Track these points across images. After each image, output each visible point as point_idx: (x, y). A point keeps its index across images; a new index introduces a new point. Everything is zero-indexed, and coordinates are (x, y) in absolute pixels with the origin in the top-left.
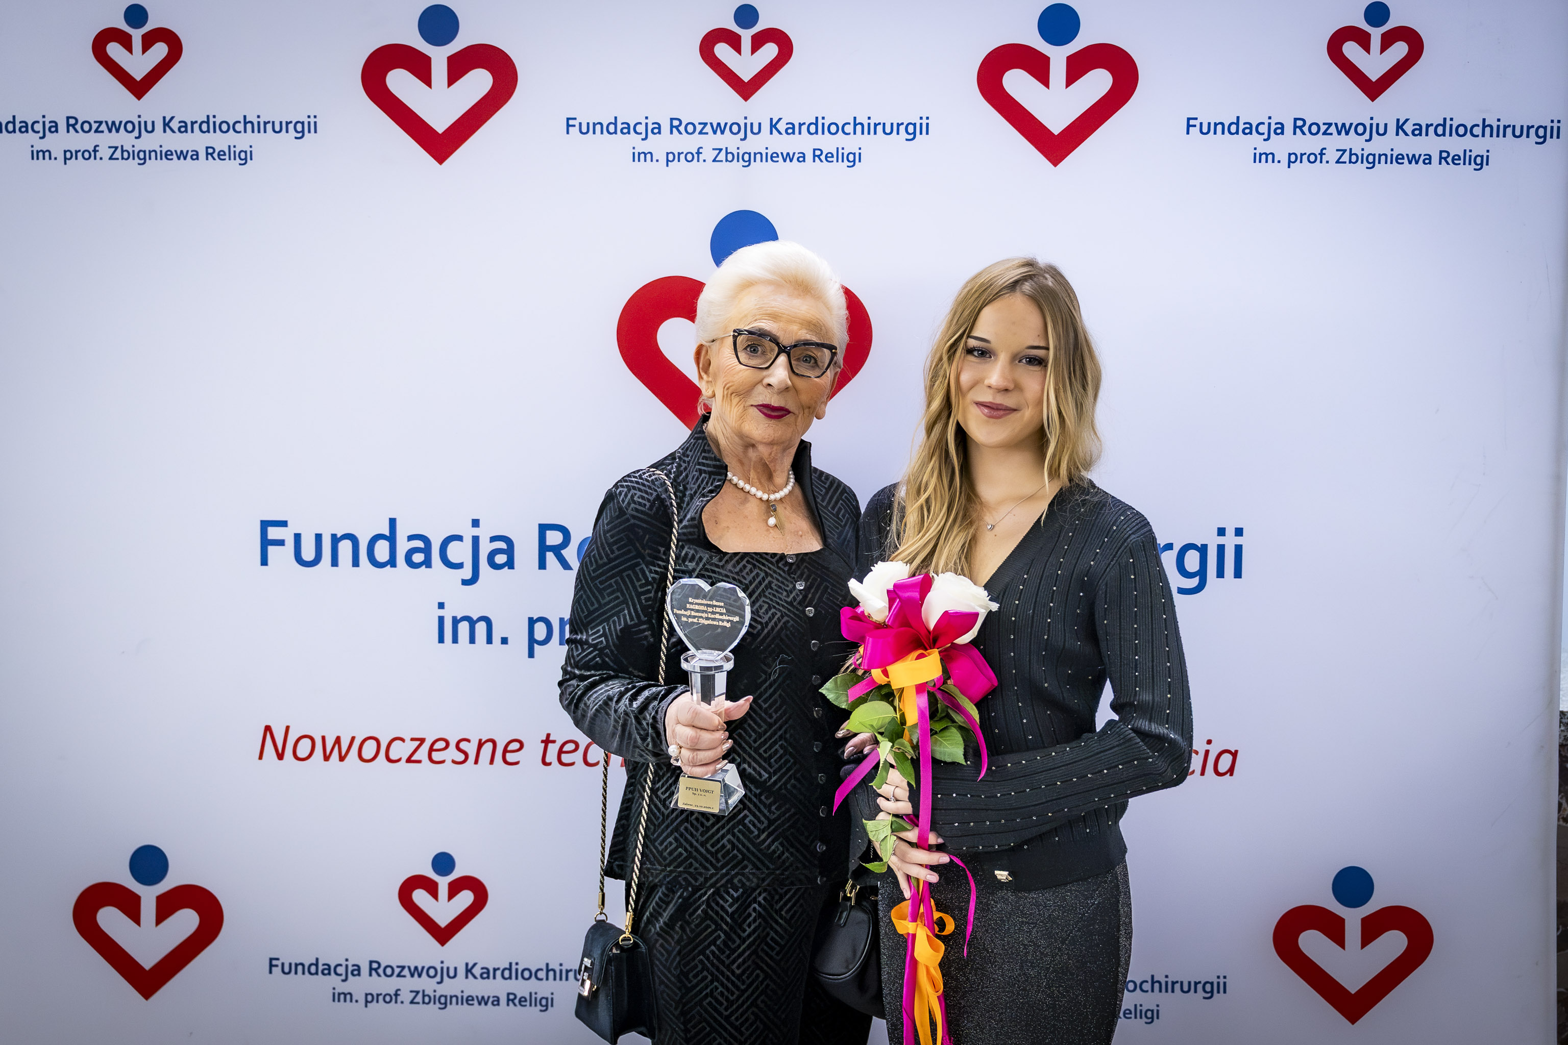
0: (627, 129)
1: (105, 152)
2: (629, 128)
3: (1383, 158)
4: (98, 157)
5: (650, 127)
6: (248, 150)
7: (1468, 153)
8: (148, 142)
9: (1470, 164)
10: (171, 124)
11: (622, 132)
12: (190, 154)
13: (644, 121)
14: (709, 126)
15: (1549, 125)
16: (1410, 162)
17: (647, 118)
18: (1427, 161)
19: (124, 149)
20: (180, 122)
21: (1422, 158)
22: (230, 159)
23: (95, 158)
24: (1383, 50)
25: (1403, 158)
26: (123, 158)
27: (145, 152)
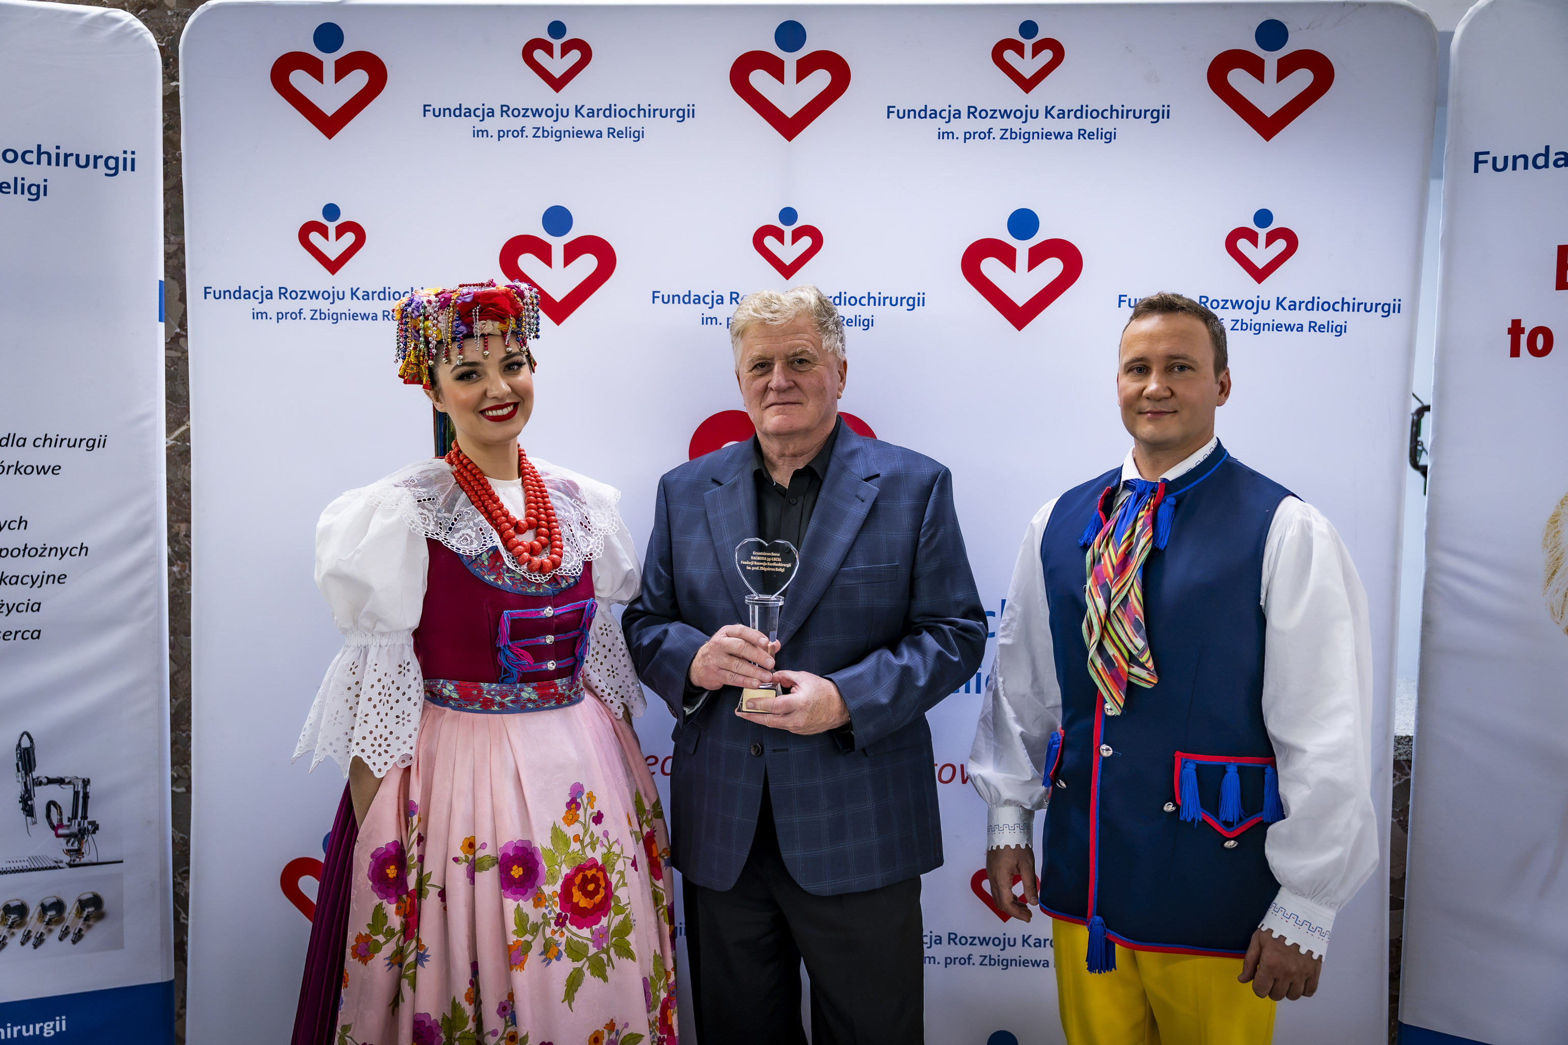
0: (698, 300)
3: (1266, 326)
5: (716, 298)
7: (1331, 324)
9: (1332, 331)
10: (357, 294)
11: (694, 302)
15: (1392, 303)
16: (1287, 330)
18: (1300, 329)
21: (1296, 326)
24: (1267, 245)
25: (1282, 327)
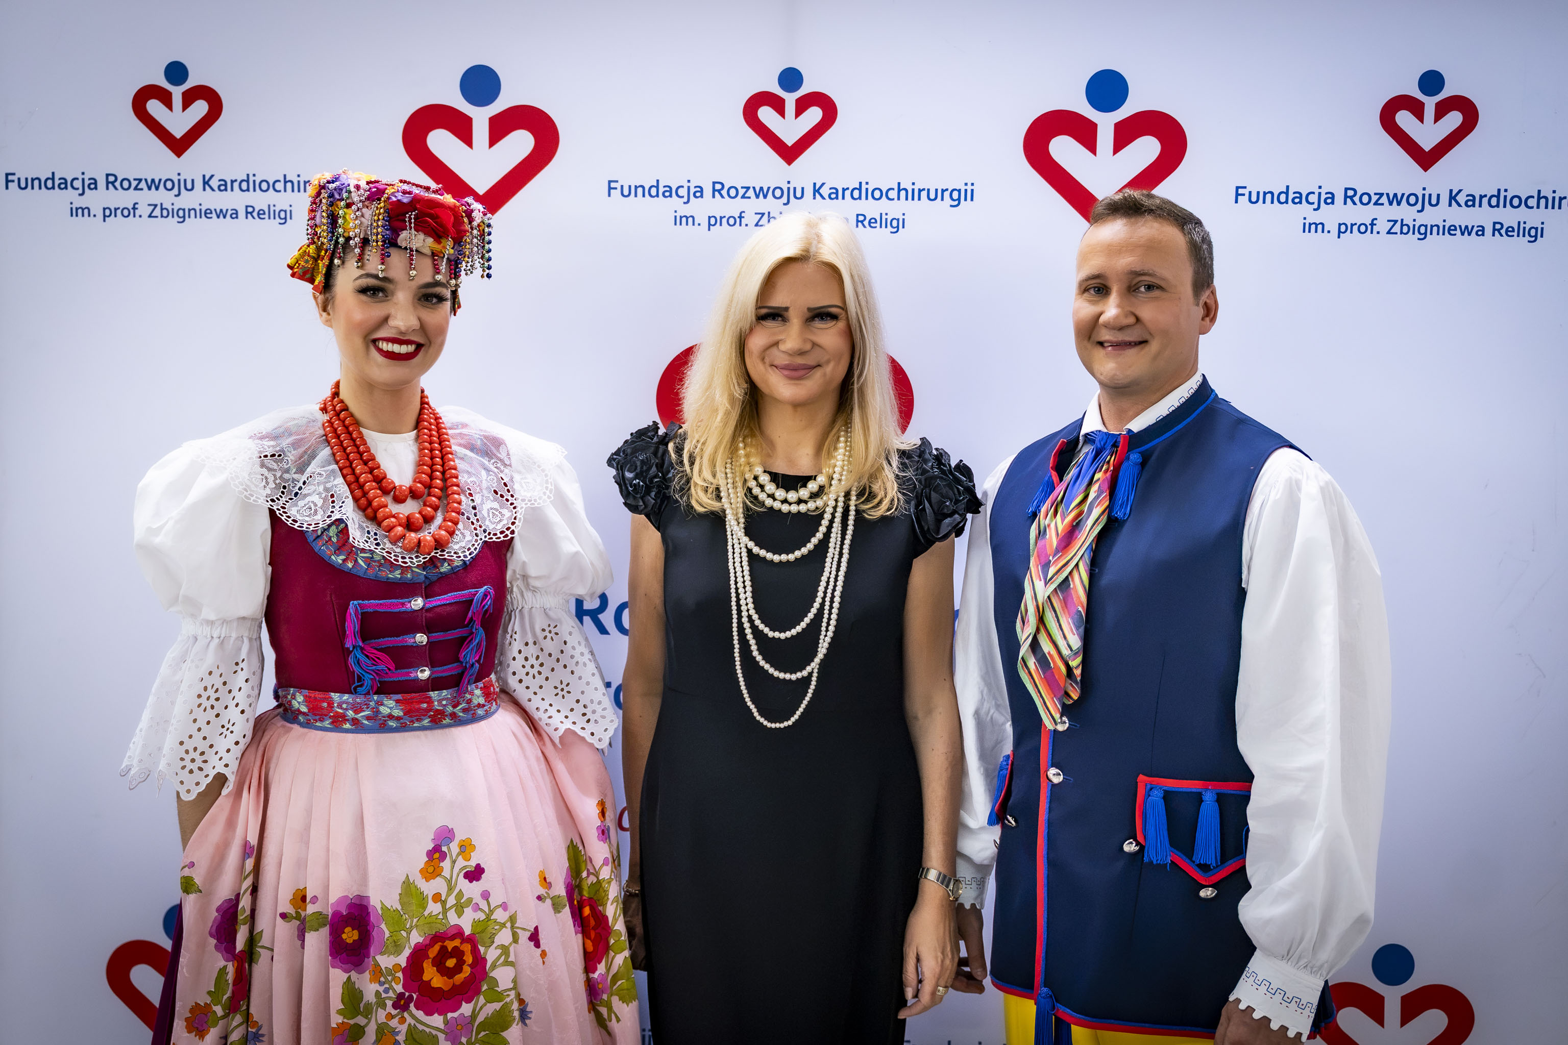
0: (669, 192)
1: (143, 210)
2: (671, 191)
4: (137, 215)
5: (692, 190)
6: (288, 209)
7: (1522, 226)
8: (187, 200)
10: (210, 183)
11: (664, 196)
12: (229, 212)
13: (686, 185)
14: (751, 190)
17: (689, 181)
19: (164, 207)
20: (220, 180)
22: (269, 218)
23: (134, 216)
24: (1437, 119)
26: (162, 216)
27: (184, 210)
